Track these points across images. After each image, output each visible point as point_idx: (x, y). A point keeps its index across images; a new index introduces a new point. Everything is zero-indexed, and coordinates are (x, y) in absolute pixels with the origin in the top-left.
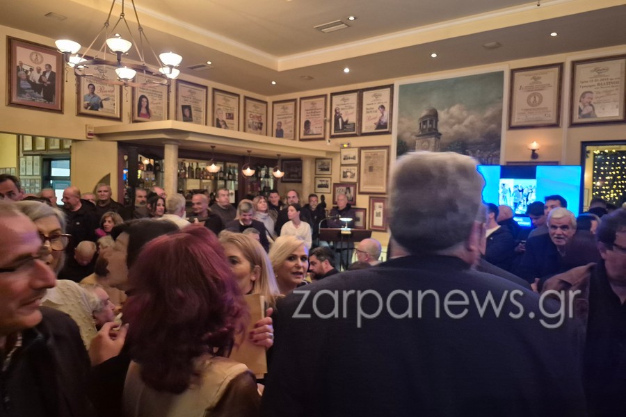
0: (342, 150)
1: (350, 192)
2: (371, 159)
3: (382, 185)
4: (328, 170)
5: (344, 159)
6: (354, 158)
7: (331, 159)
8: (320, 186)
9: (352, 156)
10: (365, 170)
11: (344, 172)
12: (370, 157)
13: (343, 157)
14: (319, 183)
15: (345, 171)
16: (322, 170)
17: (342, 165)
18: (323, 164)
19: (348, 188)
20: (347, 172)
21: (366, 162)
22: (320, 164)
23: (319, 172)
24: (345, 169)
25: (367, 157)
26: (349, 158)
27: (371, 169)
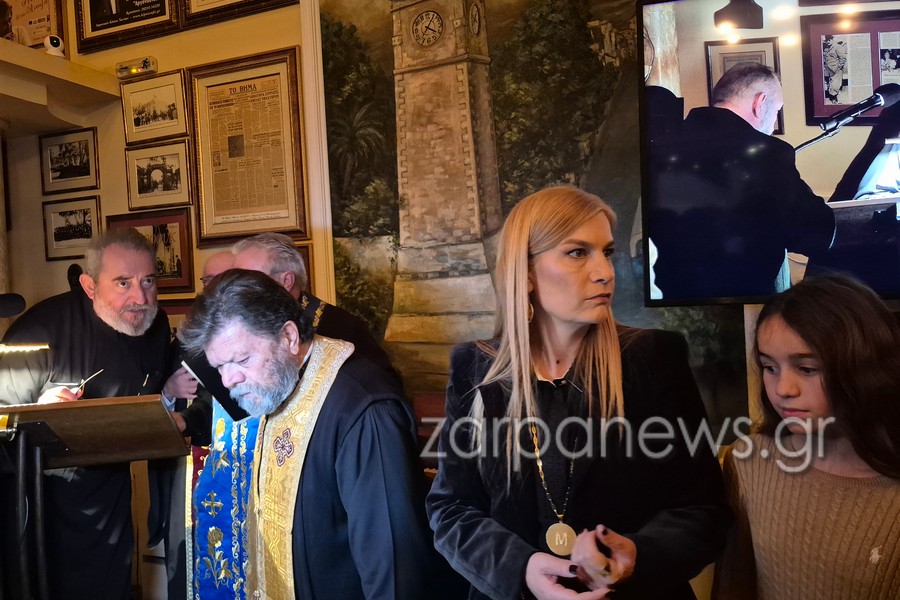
0: (127, 88)
1: (168, 244)
2: (233, 109)
3: (281, 201)
4: (84, 170)
5: (137, 122)
6: (171, 114)
7: (94, 130)
8: (63, 234)
9: (163, 108)
10: (215, 154)
11: (140, 171)
12: (228, 103)
13: (132, 117)
14: (57, 222)
15: (144, 165)
16: (67, 172)
17: (131, 146)
18: (67, 151)
19: (161, 230)
20: (151, 169)
21: (214, 123)
22: (56, 152)
23: (53, 182)
24: (141, 159)
25: (218, 104)
26: (155, 117)
27: (235, 146)
